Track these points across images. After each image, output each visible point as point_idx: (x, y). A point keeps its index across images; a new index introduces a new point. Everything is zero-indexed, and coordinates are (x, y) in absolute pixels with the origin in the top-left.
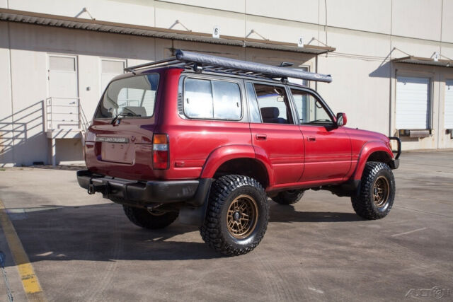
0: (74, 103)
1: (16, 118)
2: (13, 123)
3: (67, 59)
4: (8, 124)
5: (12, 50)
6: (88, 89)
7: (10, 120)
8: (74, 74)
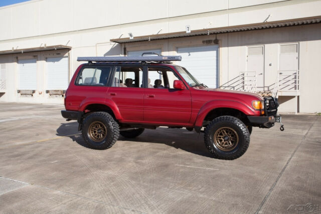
0: (261, 74)
1: (230, 83)
2: (228, 87)
3: (258, 48)
4: (226, 87)
5: (229, 48)
6: (270, 65)
7: (227, 85)
8: (262, 56)
